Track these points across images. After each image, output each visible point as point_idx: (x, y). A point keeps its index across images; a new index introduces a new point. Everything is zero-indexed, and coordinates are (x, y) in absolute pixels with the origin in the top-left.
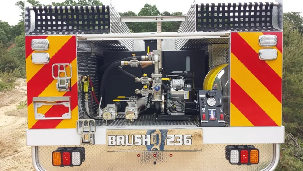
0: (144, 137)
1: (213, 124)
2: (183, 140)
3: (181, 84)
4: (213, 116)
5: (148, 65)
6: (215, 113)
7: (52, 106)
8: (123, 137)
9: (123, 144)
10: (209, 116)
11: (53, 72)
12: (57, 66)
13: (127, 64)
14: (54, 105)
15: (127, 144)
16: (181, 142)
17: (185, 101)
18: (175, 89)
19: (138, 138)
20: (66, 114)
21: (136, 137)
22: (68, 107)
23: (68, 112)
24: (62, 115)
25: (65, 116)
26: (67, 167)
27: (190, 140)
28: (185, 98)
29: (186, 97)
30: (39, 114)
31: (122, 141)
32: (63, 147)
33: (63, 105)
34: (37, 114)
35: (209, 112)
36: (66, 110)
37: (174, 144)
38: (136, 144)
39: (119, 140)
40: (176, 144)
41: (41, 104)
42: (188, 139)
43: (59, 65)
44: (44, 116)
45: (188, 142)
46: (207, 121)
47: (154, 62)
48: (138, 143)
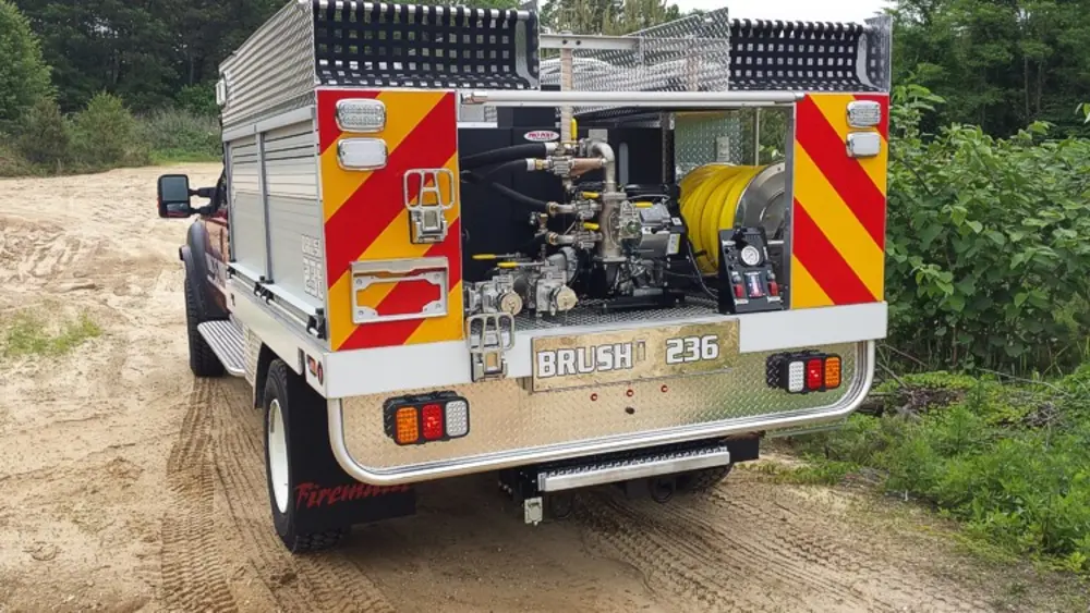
0: (618, 348)
1: (758, 306)
2: (700, 349)
3: (664, 215)
4: (756, 290)
5: (589, 169)
6: (760, 280)
7: (393, 286)
8: (571, 353)
9: (572, 370)
10: (749, 290)
11: (406, 192)
12: (419, 176)
13: (540, 168)
14: (400, 283)
15: (582, 369)
16: (697, 352)
17: (669, 260)
18: (650, 228)
19: (604, 352)
20: (434, 303)
21: (600, 351)
22: (438, 286)
23: (438, 298)
24: (424, 308)
25: (431, 310)
26: (432, 443)
27: (714, 347)
28: (670, 251)
29: (672, 248)
30: (363, 308)
31: (570, 363)
32: (431, 391)
33: (425, 281)
34: (356, 308)
35: (746, 280)
36: (432, 293)
37: (681, 360)
38: (601, 368)
39: (561, 362)
40: (686, 359)
41: (367, 281)
42: (710, 346)
43: (422, 172)
44: (376, 312)
45: (710, 351)
46: (746, 302)
47: (604, 160)
48: (605, 364)
